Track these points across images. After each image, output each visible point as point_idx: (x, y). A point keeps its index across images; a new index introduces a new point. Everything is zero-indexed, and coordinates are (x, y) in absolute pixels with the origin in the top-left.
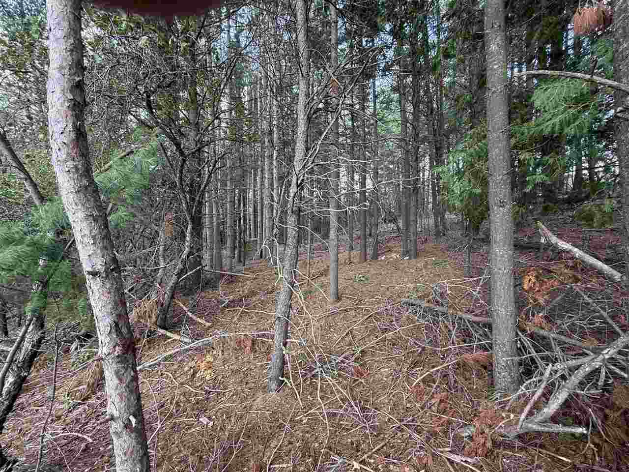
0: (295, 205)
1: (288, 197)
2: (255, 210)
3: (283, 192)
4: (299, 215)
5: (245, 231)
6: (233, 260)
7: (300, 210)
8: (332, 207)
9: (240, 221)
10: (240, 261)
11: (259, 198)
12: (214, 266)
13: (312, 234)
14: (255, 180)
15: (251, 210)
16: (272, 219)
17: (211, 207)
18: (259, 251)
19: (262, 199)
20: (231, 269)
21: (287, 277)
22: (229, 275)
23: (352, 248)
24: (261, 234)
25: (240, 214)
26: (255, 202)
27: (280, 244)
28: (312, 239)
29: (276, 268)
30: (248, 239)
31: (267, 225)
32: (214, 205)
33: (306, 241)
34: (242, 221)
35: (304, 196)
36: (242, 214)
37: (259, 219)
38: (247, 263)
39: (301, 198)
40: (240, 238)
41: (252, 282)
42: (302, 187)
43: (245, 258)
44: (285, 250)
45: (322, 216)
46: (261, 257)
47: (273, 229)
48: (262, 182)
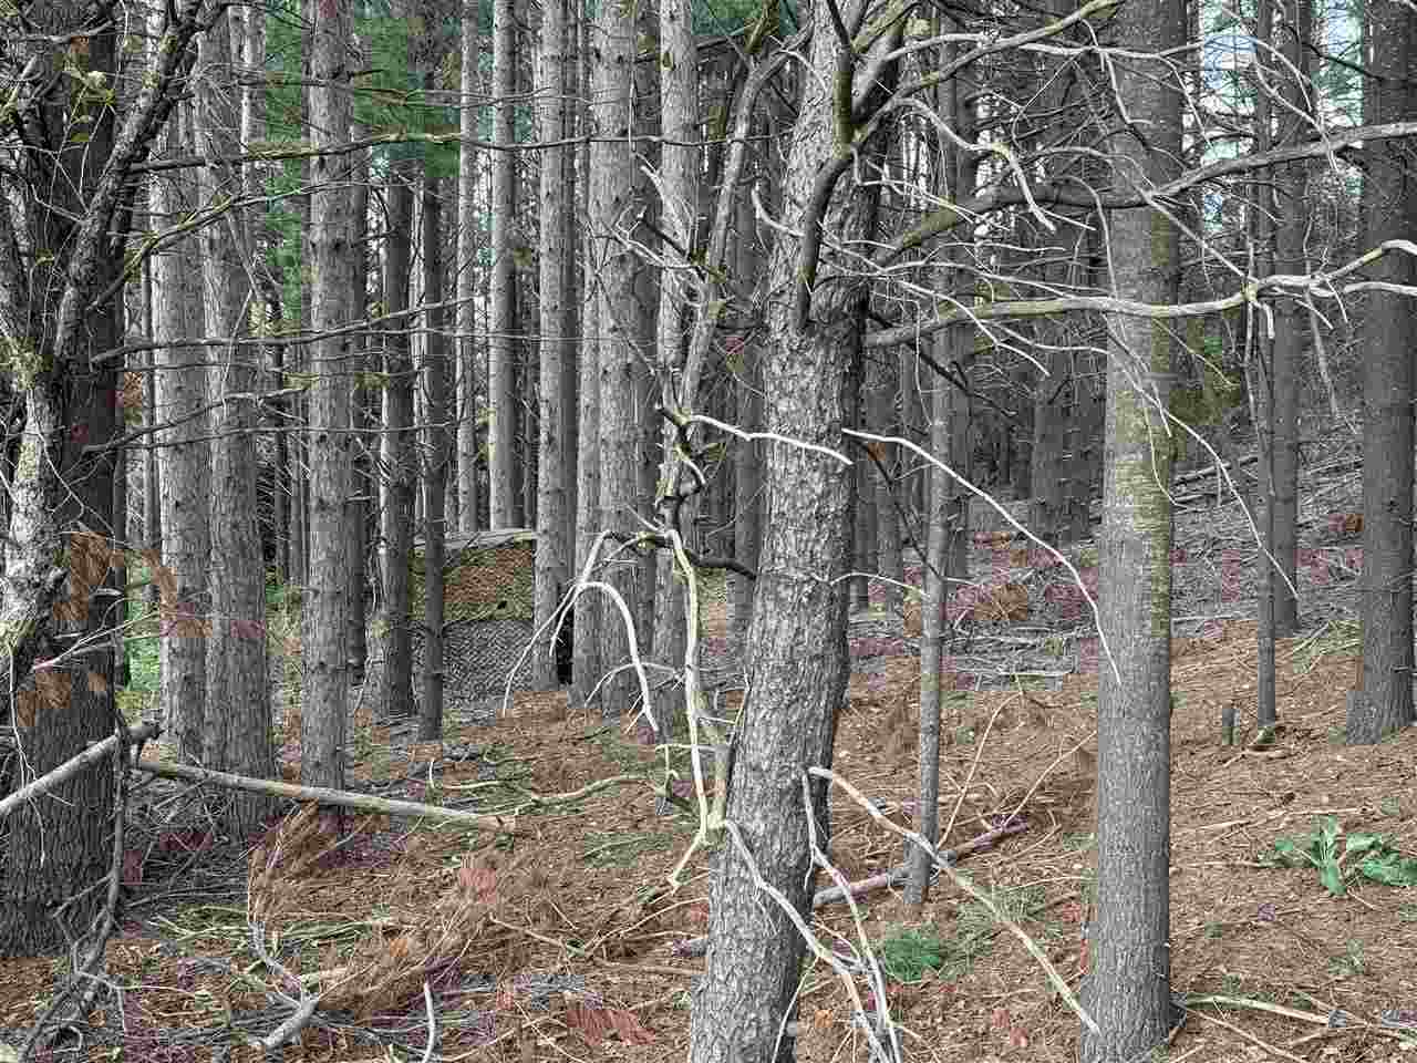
0: (824, 270)
1: (773, 203)
2: (518, 315)
3: (732, 167)
4: (857, 350)
5: (442, 475)
6: (356, 694)
7: (862, 309)
8: (1126, 283)
9: (403, 394)
10: (400, 700)
11: (547, 215)
12: (208, 740)
13: (958, 503)
14: (518, 78)
15: (490, 310)
16: (644, 381)
17: (187, 290)
18: (544, 625)
19: (570, 223)
20: (336, 766)
21: (758, 826)
22: (324, 807)
23: (1285, 618)
24: (566, 496)
25: (403, 343)
26: (520, 248)
27: (705, 569)
28: (957, 540)
29: (681, 760)
30: (460, 535)
31: (606, 429)
32: (211, 271)
33: (911, 554)
34: (420, 399)
35: (900, 201)
36: (419, 345)
37: (548, 386)
38: (453, 717)
39: (874, 214)
40: (405, 527)
41: (492, 865)
42: (886, 121)
43: (439, 681)
44: (743, 621)
45: (1039, 353)
46: (564, 672)
47: (653, 458)
48: (572, 91)
